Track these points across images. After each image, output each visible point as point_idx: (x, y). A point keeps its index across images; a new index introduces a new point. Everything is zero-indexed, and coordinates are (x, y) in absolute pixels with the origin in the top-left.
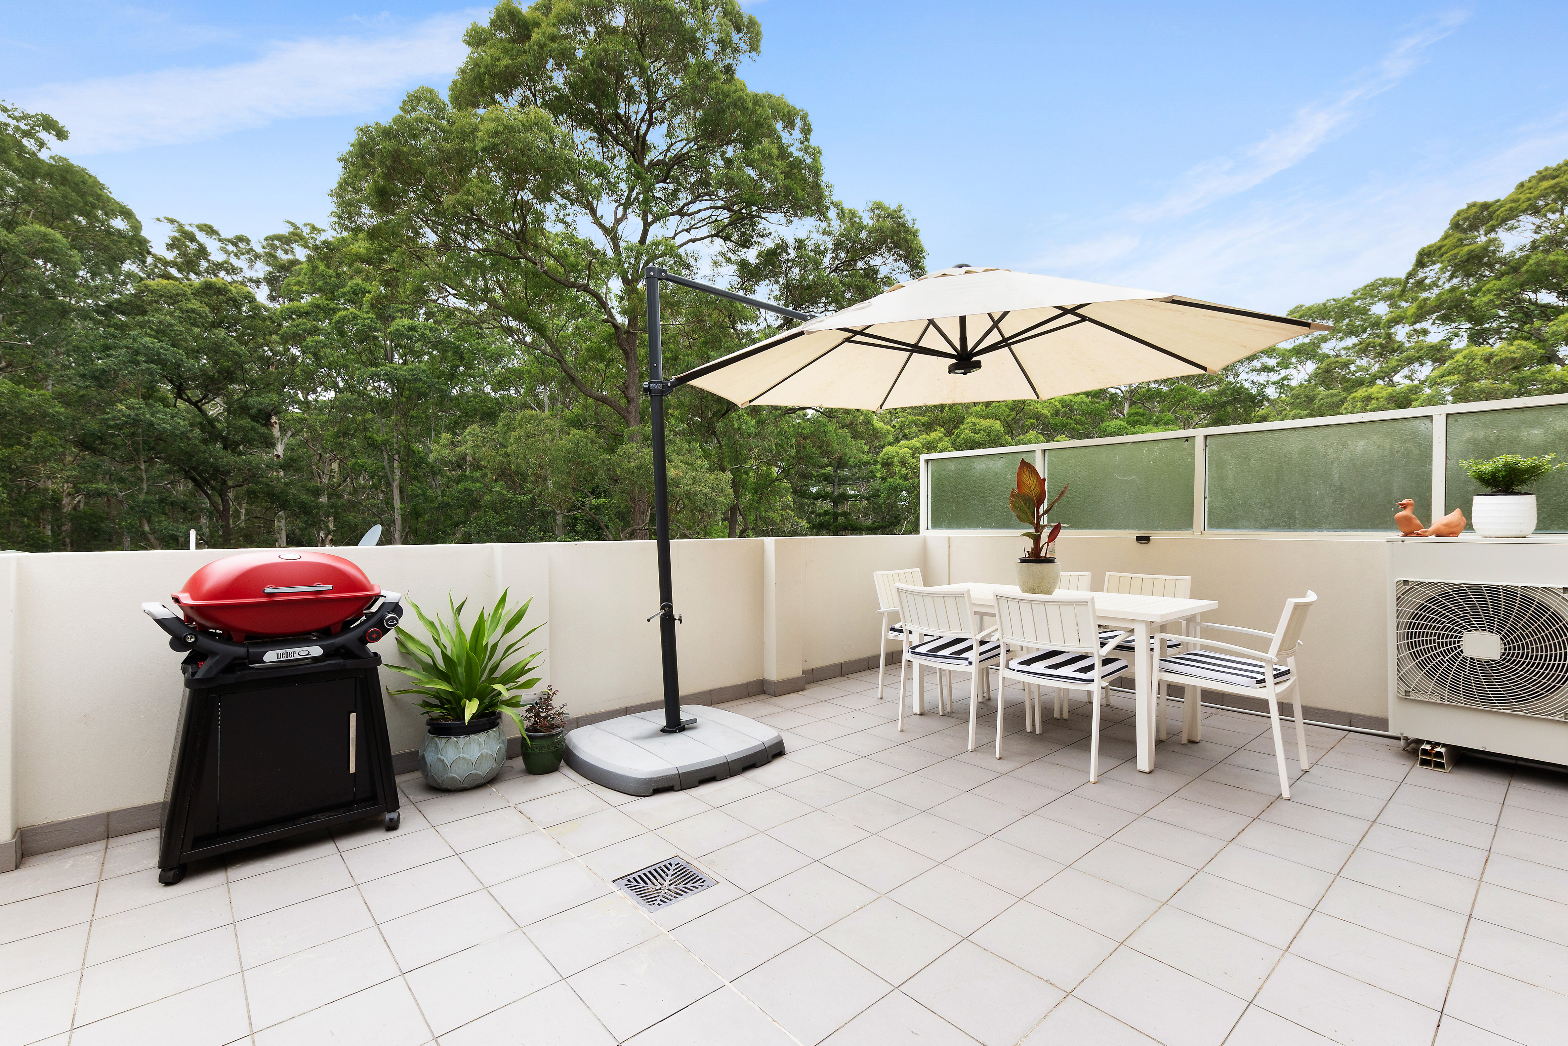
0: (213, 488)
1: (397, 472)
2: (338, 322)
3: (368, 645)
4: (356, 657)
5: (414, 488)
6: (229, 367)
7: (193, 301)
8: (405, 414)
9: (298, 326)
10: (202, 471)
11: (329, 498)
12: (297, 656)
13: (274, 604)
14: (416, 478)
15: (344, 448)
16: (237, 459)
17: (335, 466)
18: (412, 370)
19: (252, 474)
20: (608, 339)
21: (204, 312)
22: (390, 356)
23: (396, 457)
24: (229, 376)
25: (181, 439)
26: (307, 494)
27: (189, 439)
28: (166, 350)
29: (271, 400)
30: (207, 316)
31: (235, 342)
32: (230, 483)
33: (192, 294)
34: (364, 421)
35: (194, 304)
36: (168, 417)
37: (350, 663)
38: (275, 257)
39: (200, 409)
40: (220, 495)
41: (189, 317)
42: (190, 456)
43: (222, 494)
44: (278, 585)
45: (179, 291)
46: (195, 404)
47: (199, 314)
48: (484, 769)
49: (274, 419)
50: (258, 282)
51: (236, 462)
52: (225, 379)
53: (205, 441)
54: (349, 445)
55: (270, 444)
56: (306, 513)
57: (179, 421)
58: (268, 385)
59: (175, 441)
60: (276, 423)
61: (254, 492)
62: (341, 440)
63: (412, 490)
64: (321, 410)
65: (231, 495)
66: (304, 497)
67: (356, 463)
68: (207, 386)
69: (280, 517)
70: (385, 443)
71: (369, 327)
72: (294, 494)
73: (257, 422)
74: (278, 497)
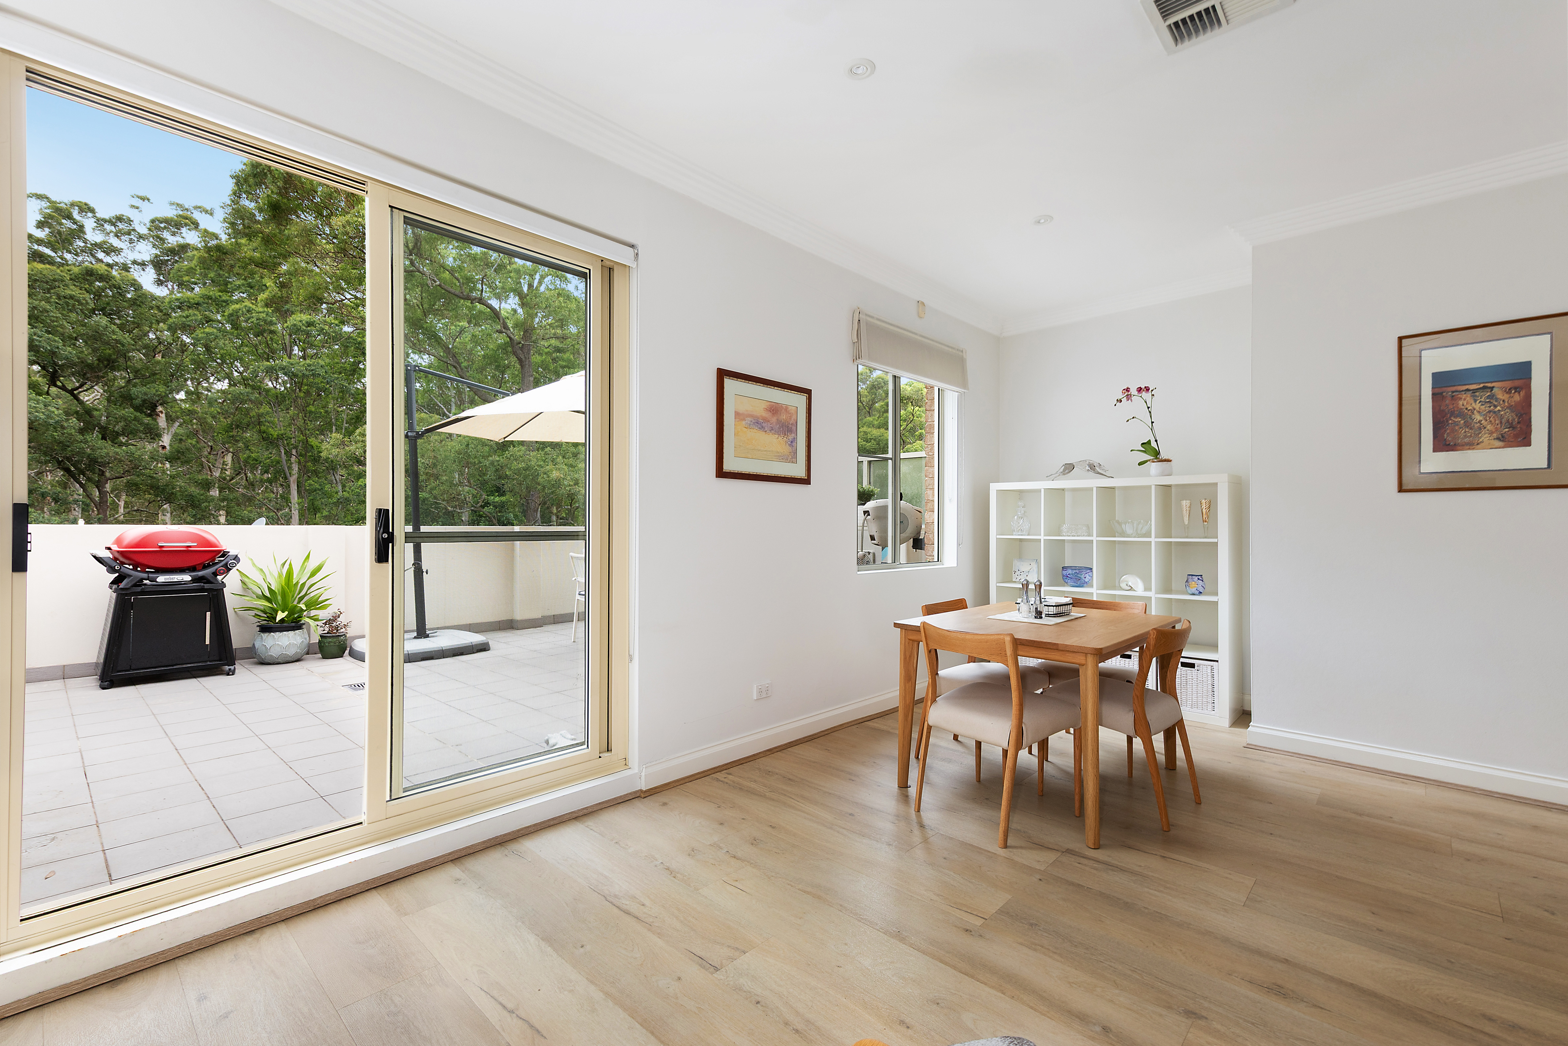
0: (89, 479)
1: (295, 468)
2: (231, 315)
3: (218, 577)
4: (210, 582)
5: (312, 483)
6: (110, 355)
7: (72, 287)
8: (303, 409)
9: (187, 317)
10: (78, 461)
11: (220, 492)
12: (176, 580)
13: (162, 553)
14: (316, 473)
15: (237, 441)
16: (117, 450)
17: (229, 458)
18: (309, 365)
19: (135, 466)
20: (503, 347)
21: (84, 299)
22: (288, 350)
23: (294, 452)
24: (110, 364)
25: (55, 428)
26: (196, 486)
27: (63, 427)
28: (41, 337)
29: (157, 391)
30: (87, 303)
31: (117, 330)
32: (108, 474)
33: (71, 279)
34: (259, 415)
35: (73, 290)
36: (41, 406)
37: (207, 586)
38: (163, 240)
39: (76, 397)
40: (97, 487)
41: (67, 304)
42: (64, 446)
43: (99, 486)
44: (165, 542)
45: (57, 277)
46: (71, 392)
47: (78, 301)
48: (291, 652)
49: (160, 408)
50: (143, 264)
51: (117, 453)
52: (106, 367)
53: (82, 431)
54: (242, 438)
55: (154, 434)
56: (193, 506)
57: (54, 409)
58: (155, 374)
59: (48, 430)
60: (162, 412)
61: (136, 485)
62: (234, 433)
63: (310, 485)
64: (211, 402)
65: (108, 487)
66: (194, 490)
67: (249, 457)
68: (85, 374)
69: (165, 510)
70: (281, 437)
71: (265, 321)
72: (181, 487)
73: (141, 412)
74: (164, 490)
